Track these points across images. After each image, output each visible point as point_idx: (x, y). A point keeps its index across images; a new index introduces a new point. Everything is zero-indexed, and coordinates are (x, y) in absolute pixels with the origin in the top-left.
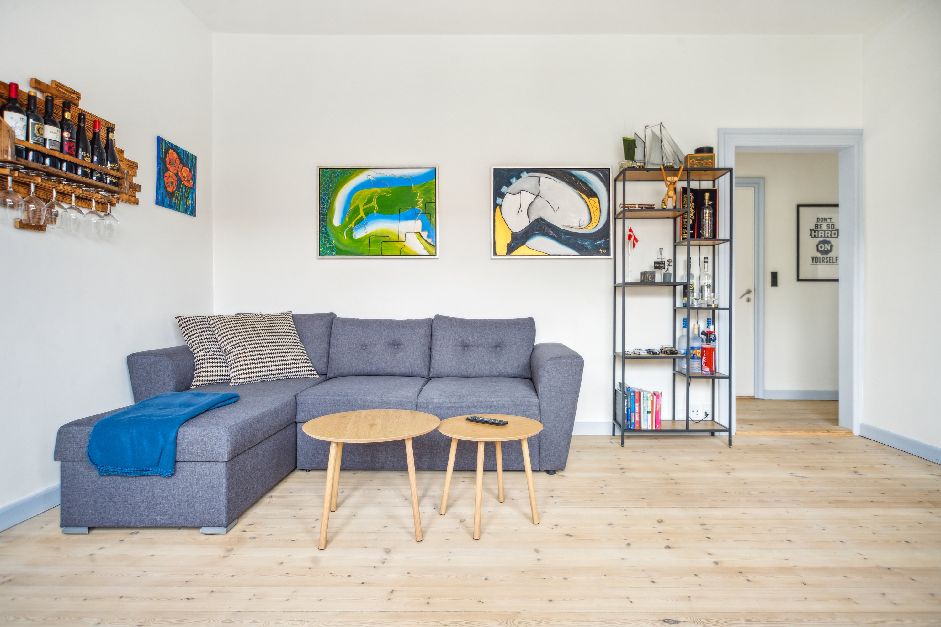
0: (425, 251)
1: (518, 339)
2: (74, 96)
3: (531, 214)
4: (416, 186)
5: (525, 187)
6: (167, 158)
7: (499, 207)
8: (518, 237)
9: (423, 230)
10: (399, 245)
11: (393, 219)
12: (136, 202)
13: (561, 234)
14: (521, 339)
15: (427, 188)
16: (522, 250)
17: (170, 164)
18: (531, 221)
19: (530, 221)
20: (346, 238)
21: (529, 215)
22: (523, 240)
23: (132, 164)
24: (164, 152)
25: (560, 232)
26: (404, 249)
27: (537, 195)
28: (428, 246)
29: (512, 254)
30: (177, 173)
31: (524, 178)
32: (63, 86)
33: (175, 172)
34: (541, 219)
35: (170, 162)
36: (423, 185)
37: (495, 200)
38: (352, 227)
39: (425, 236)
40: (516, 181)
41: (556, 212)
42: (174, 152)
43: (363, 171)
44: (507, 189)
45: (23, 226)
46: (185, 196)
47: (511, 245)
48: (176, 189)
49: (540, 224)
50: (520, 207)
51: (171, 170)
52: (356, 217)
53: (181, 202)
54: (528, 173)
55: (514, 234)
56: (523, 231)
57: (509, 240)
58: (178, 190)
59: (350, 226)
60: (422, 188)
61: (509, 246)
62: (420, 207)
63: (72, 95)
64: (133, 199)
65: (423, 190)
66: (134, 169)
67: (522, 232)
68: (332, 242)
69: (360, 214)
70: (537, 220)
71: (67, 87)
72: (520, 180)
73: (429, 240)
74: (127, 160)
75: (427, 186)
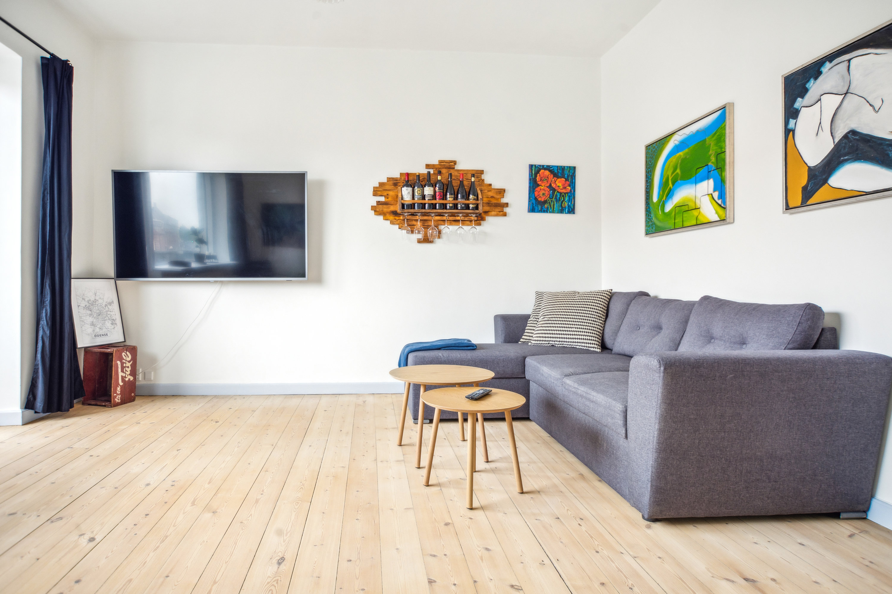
0: (716, 215)
1: (764, 334)
2: (452, 164)
3: (836, 129)
4: (709, 137)
5: (827, 87)
6: (538, 177)
7: (791, 132)
8: (817, 173)
9: (714, 191)
10: (695, 213)
11: (692, 183)
12: (505, 215)
13: (888, 149)
14: (767, 335)
15: (718, 135)
16: (821, 194)
17: (540, 181)
18: (837, 140)
19: (834, 142)
20: (660, 213)
21: (833, 132)
22: (824, 177)
23: (500, 191)
24: (534, 174)
25: (885, 147)
26: (699, 217)
27: (846, 94)
28: (719, 209)
29: (808, 203)
30: (550, 185)
31: (827, 72)
32: (444, 161)
33: (548, 185)
34: (853, 132)
35: (541, 179)
36: (715, 134)
37: (786, 123)
38: (664, 200)
39: (716, 197)
40: (814, 83)
41: (878, 111)
42: (546, 171)
43: (671, 137)
44: (802, 101)
45: (419, 241)
46: (560, 200)
47: (807, 188)
48: (549, 197)
49: (851, 142)
50: (820, 123)
51: (543, 185)
52: (666, 190)
53: (555, 206)
54: (831, 61)
55: (812, 169)
56: (824, 161)
57: (804, 181)
58: (551, 197)
59: (663, 200)
60: (714, 138)
61: (804, 189)
62: (713, 163)
63: (451, 164)
64: (501, 213)
65: (714, 140)
66: (501, 194)
67: (823, 163)
68: (652, 219)
69: (669, 185)
70: (846, 137)
71: (447, 161)
72: (821, 78)
73: (720, 202)
74: (494, 189)
75: (718, 134)
